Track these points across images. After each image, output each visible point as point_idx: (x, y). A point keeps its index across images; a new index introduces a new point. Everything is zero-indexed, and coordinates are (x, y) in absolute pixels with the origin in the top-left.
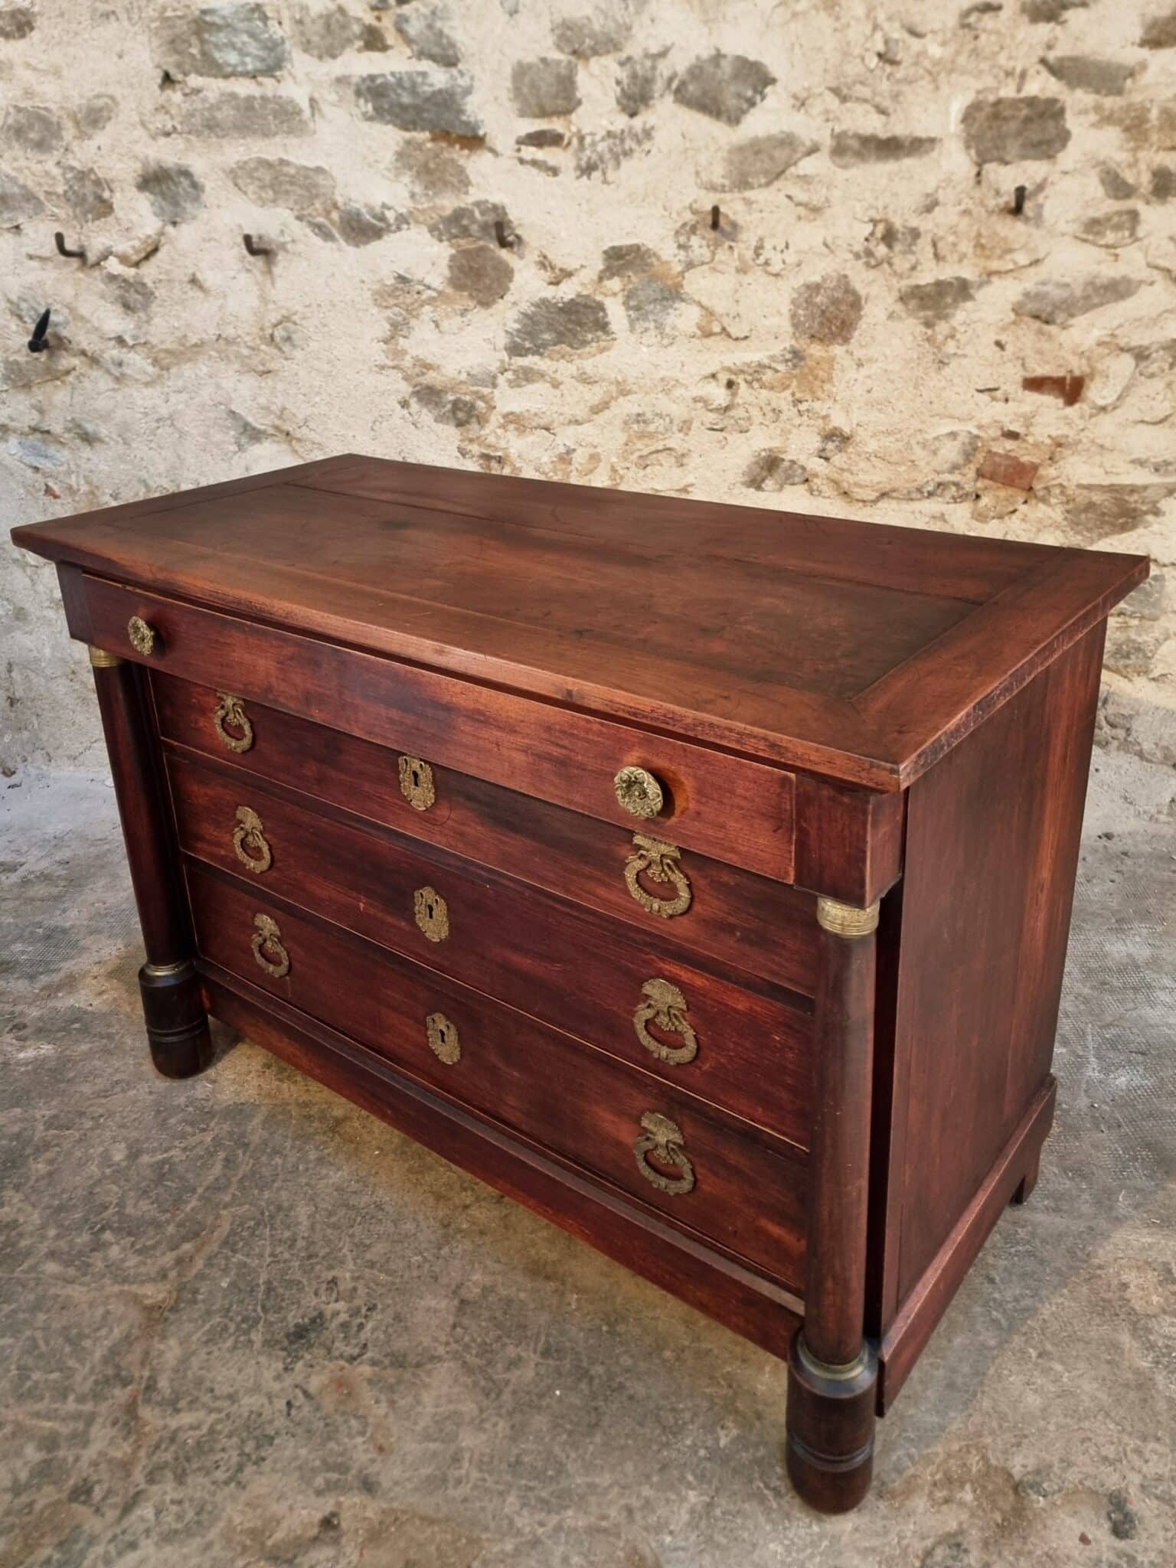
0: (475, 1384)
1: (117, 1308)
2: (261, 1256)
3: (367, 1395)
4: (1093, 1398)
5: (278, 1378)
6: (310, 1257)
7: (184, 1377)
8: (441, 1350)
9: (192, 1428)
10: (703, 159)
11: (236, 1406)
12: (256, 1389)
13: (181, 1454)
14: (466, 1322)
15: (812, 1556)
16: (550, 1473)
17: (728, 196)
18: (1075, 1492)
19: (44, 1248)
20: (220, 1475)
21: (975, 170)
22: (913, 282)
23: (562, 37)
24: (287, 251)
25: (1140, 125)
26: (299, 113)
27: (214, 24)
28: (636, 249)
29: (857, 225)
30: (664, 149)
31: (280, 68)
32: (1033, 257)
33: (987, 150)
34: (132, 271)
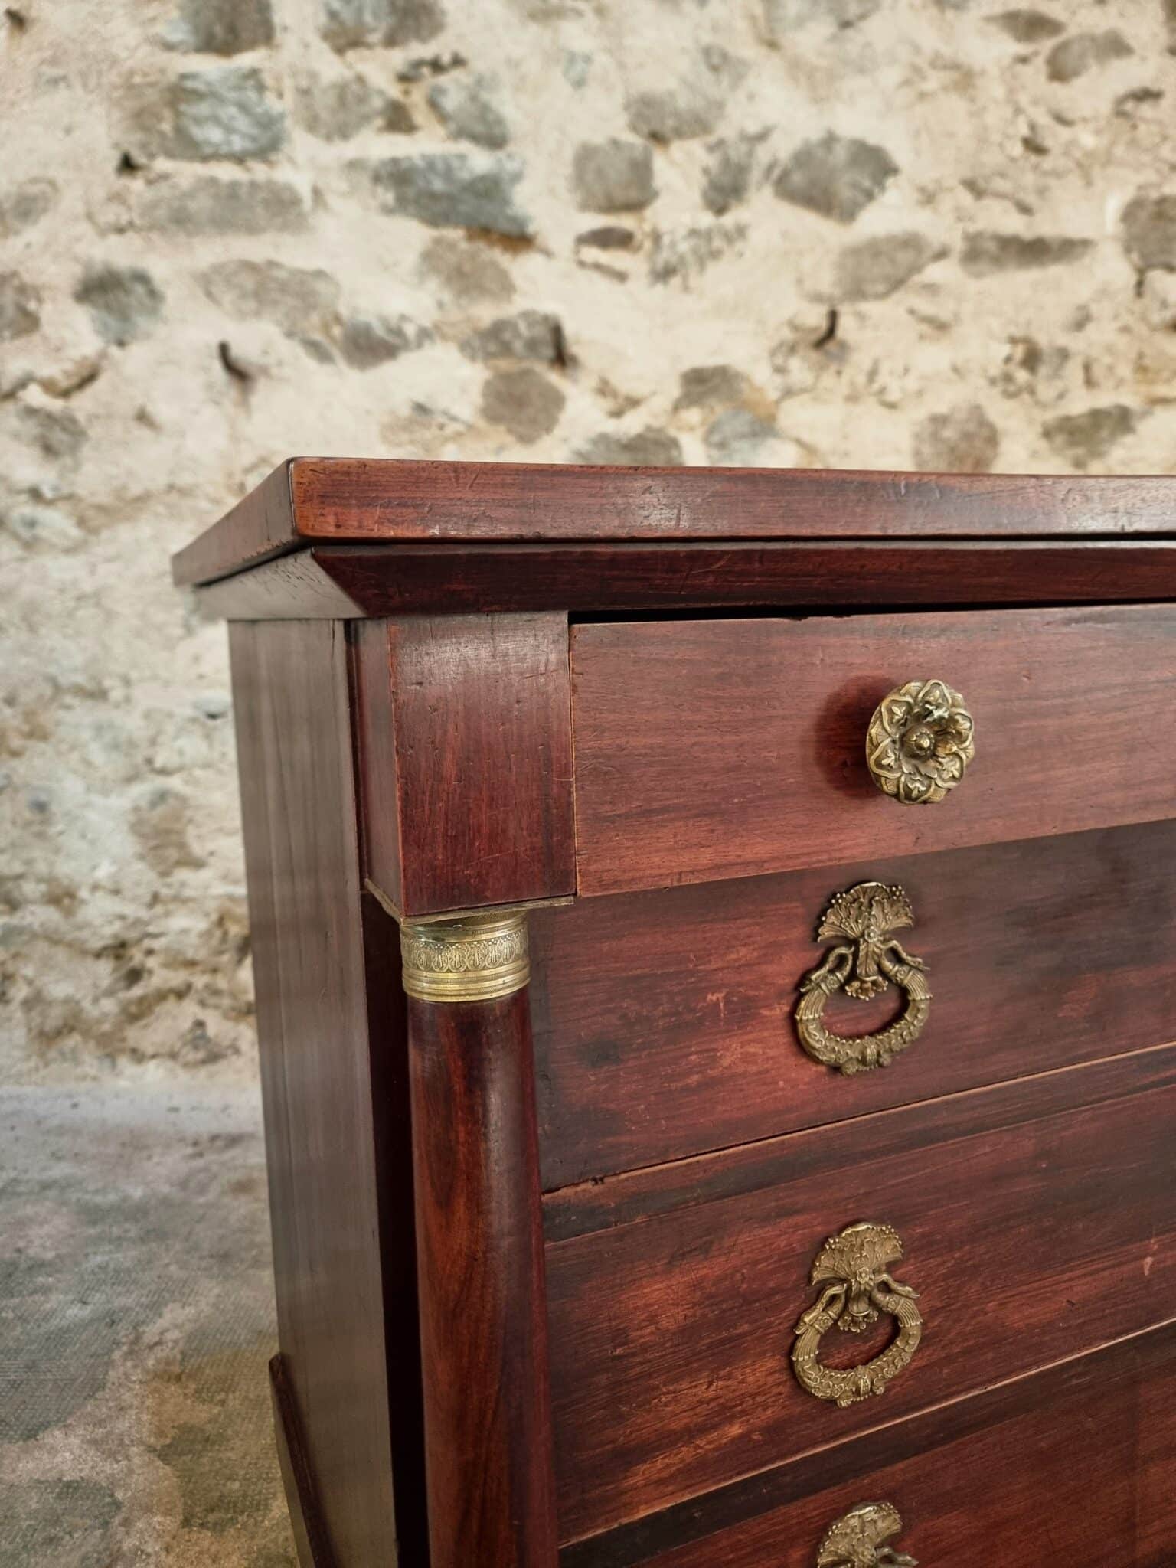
10: (807, 263)
17: (844, 307)
22: (1061, 412)
23: (638, 116)
24: (270, 377)
26: (297, 202)
27: (195, 92)
28: (722, 372)
29: (993, 345)
30: (760, 251)
31: (276, 150)
33: (1152, 253)
34: (60, 403)
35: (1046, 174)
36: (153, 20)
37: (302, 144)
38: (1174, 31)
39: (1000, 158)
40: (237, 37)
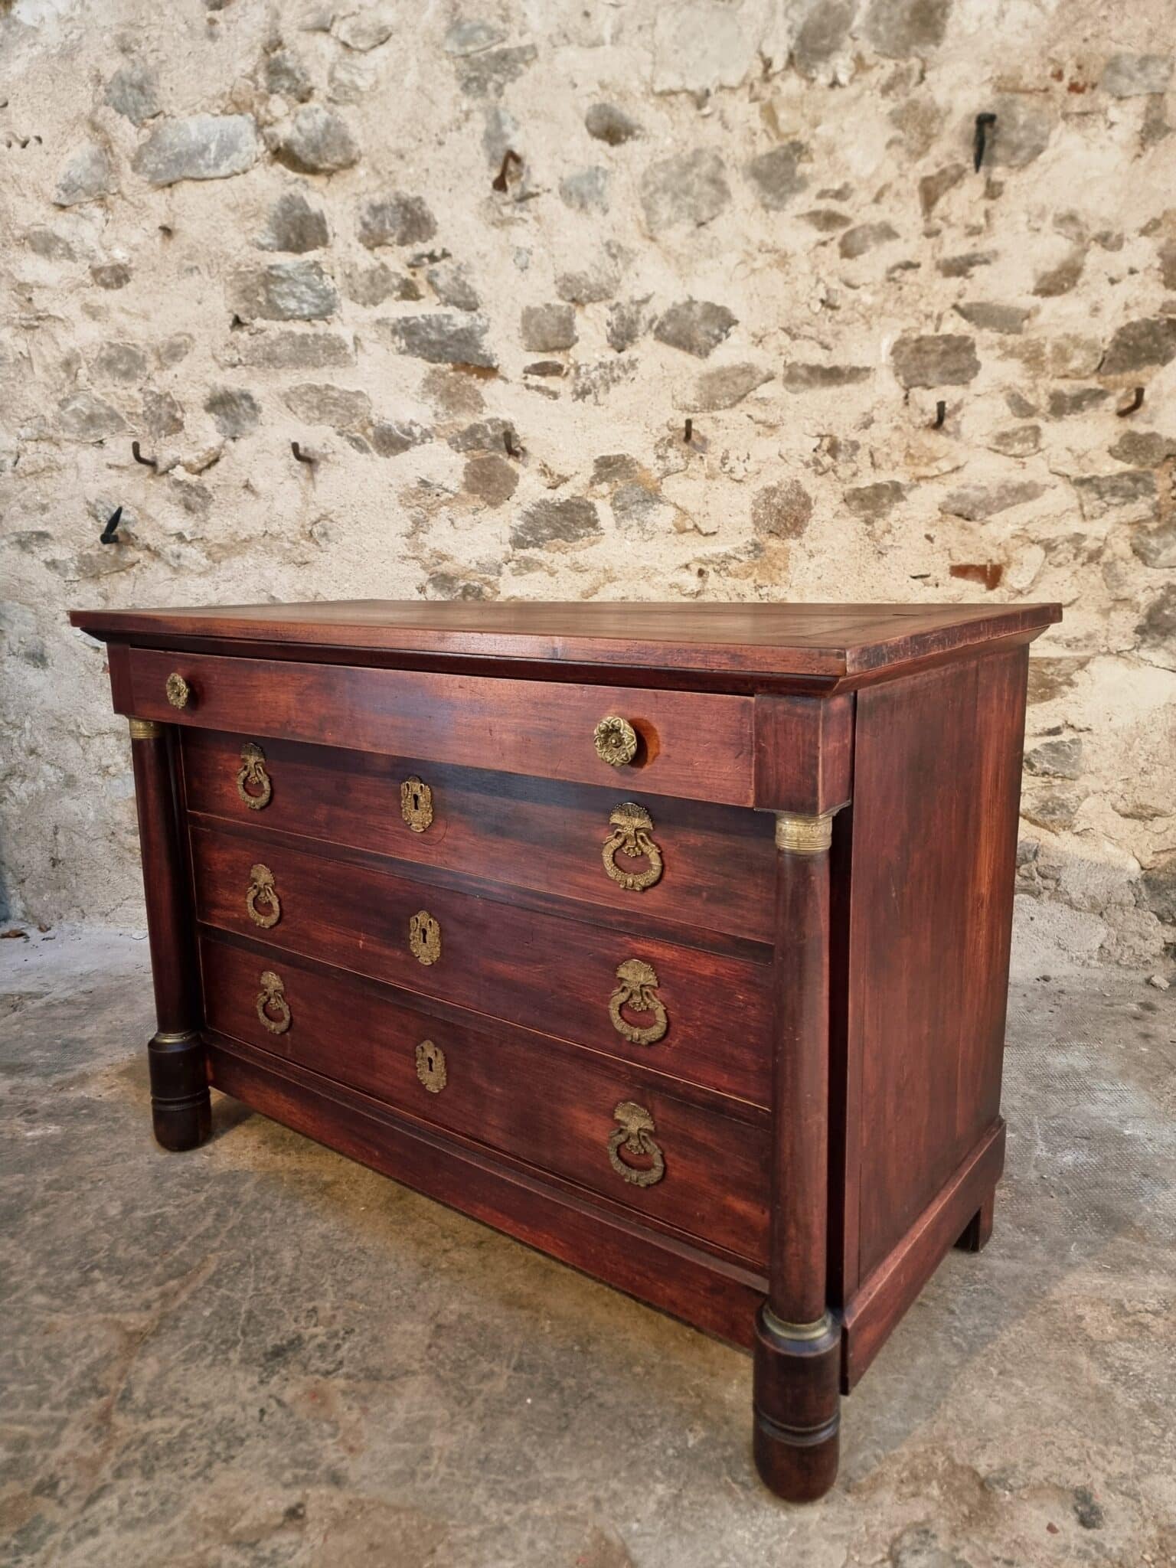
0: (448, 1394)
1: (99, 1333)
2: (245, 1290)
3: (340, 1404)
4: (1055, 1409)
5: (253, 1389)
6: (291, 1291)
7: (161, 1389)
8: (416, 1366)
9: (163, 1431)
10: (678, 386)
11: (209, 1413)
12: (232, 1398)
13: (151, 1454)
14: (441, 1342)
15: (780, 1541)
16: (518, 1468)
17: (699, 416)
18: (1041, 1487)
19: (32, 1284)
20: (188, 1471)
21: (903, 394)
22: (855, 486)
23: (563, 288)
24: (328, 461)
25: (1037, 358)
26: (344, 347)
27: (278, 277)
28: (622, 459)
29: (807, 439)
30: (646, 377)
31: (331, 313)
32: (954, 465)
33: (913, 377)
34: (195, 478)
35: (838, 323)
36: (252, 229)
37: (348, 308)
38: (928, 220)
39: (807, 313)
40: (304, 241)
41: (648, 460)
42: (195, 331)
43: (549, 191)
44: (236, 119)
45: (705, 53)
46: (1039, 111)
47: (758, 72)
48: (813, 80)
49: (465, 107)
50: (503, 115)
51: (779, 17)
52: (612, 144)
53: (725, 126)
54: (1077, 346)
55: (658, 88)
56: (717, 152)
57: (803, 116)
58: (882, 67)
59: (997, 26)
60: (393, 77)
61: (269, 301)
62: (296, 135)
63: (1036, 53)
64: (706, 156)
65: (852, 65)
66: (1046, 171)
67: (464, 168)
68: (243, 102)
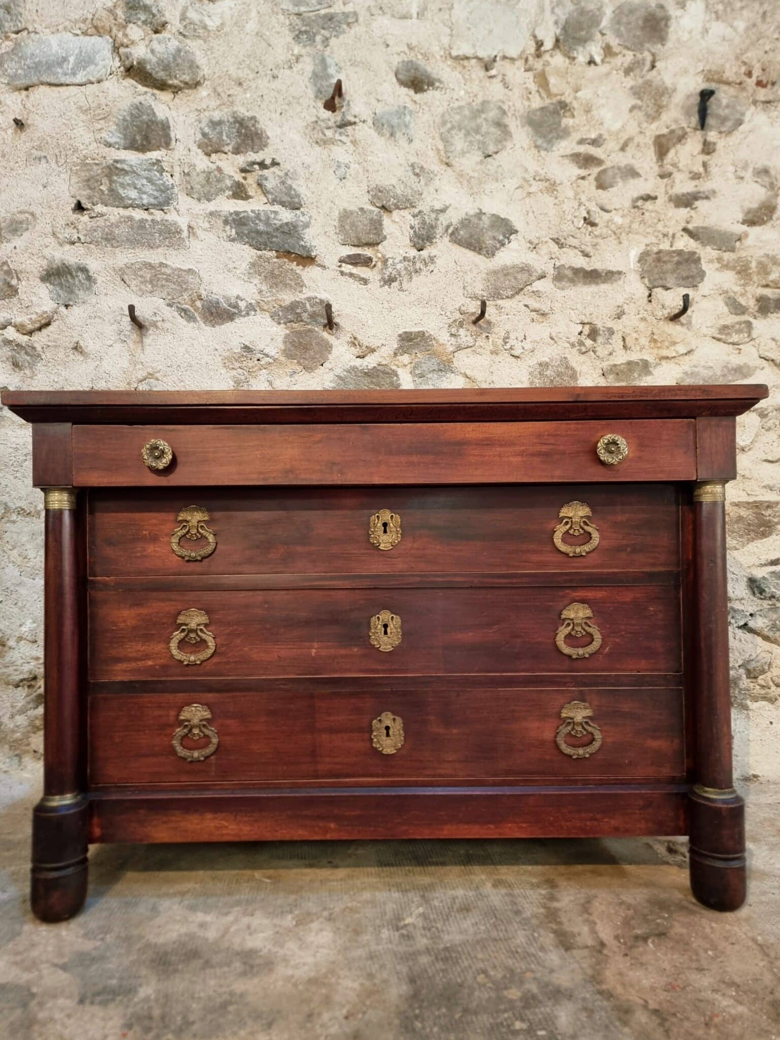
10: (468, 279)
17: (490, 301)
21: (647, 293)
22: (612, 363)
23: (374, 196)
24: (157, 327)
25: (745, 271)
26: (179, 232)
27: (123, 170)
28: (421, 334)
29: (572, 325)
30: (443, 271)
31: (168, 204)
32: (688, 349)
33: (655, 280)
34: (26, 338)
35: (596, 236)
36: (100, 130)
37: (183, 201)
38: (661, 166)
39: (572, 228)
40: (150, 143)
41: (443, 337)
42: (38, 211)
43: (364, 122)
44: (95, 39)
45: (491, 32)
46: (736, 97)
47: (532, 49)
48: (574, 59)
49: (296, 52)
50: (329, 60)
51: (548, 13)
52: (416, 93)
53: (506, 86)
54: (775, 263)
55: (454, 53)
56: (501, 104)
57: (568, 83)
58: (624, 56)
59: (703, 38)
60: (236, 23)
61: (111, 190)
62: (149, 56)
63: (732, 57)
64: (492, 106)
65: (602, 52)
66: (745, 138)
67: (294, 97)
68: (103, 27)
